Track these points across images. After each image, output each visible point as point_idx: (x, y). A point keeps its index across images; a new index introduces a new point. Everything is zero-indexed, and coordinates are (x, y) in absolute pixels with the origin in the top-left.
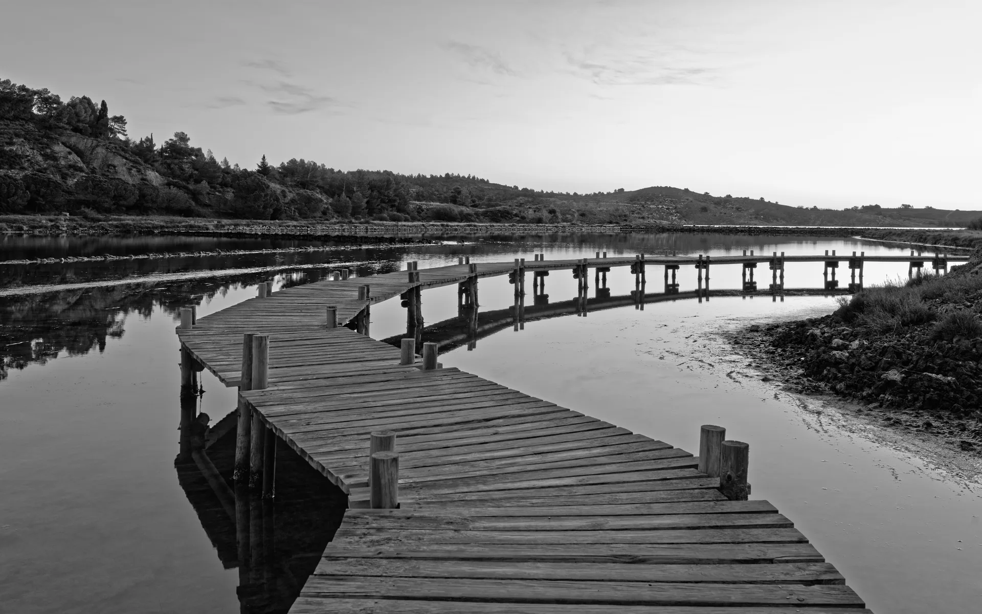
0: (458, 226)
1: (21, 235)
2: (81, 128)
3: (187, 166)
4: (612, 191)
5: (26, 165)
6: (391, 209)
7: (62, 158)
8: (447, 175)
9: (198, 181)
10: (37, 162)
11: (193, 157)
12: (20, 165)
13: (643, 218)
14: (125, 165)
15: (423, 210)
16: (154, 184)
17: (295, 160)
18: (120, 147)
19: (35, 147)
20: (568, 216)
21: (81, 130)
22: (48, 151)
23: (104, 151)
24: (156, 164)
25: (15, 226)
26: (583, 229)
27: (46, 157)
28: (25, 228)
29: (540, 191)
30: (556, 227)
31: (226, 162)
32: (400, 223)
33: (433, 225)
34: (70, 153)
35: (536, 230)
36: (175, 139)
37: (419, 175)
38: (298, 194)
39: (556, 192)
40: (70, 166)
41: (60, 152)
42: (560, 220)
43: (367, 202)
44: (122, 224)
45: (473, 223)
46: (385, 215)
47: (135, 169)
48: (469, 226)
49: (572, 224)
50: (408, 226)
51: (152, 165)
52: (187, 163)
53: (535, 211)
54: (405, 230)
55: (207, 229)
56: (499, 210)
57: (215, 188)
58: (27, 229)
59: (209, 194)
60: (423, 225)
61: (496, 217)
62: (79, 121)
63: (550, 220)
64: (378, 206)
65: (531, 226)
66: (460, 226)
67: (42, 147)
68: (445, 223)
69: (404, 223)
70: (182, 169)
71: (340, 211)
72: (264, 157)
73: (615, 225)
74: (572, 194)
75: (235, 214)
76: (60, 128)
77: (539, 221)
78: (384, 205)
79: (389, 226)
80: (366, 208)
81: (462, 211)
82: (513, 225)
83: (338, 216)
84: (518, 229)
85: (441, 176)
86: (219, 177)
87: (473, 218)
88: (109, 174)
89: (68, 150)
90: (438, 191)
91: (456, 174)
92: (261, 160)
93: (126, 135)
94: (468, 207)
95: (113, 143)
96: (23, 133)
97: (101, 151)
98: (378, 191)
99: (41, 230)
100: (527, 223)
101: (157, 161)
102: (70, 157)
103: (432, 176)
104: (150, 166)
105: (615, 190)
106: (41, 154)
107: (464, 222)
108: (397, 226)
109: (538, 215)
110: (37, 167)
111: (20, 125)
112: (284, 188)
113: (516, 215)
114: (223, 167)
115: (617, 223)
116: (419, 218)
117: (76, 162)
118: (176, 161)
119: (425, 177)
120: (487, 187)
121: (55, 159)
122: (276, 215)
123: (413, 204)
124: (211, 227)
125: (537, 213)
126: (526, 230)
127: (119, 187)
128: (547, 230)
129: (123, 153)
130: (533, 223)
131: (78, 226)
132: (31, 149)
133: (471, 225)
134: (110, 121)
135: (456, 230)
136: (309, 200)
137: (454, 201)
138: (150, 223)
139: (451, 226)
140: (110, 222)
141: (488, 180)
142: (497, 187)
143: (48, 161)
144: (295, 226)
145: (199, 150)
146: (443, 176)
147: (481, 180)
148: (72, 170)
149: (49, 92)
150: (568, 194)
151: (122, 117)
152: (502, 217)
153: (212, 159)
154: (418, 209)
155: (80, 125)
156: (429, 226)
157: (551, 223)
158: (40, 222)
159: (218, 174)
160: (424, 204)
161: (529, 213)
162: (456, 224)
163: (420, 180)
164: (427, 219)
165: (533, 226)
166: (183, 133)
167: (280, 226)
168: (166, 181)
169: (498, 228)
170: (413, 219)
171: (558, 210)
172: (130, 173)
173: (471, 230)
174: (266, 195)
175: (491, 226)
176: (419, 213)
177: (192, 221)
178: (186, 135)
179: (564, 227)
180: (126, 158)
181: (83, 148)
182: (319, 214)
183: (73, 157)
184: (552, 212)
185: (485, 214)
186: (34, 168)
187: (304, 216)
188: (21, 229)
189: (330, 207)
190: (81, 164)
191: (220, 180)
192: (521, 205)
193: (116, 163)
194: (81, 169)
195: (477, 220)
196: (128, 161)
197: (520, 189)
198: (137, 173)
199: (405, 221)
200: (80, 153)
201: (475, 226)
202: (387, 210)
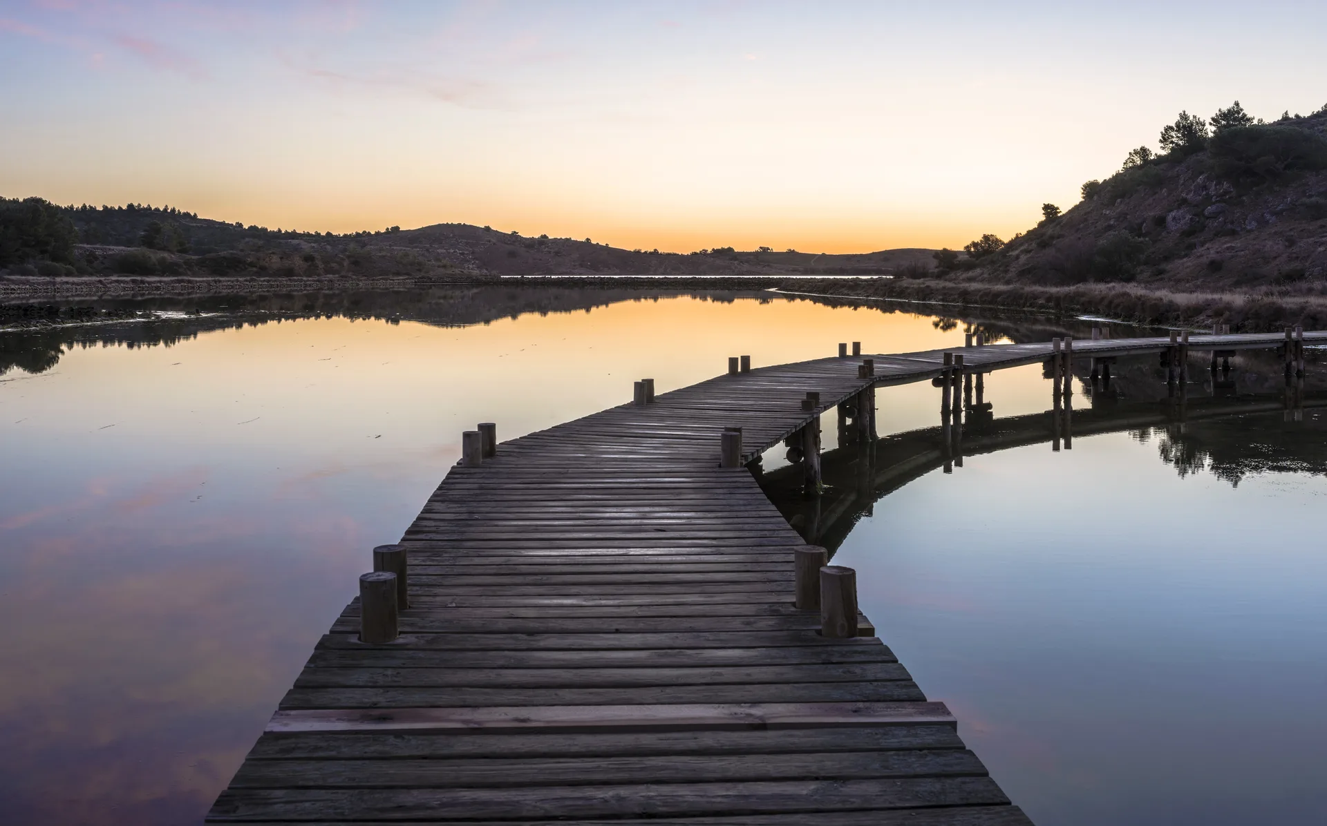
0: (160, 282)
4: (383, 231)
6: (40, 256)
8: (131, 206)
13: (444, 266)
15: (96, 258)
20: (334, 265)
26: (361, 284)
29: (276, 230)
30: (318, 281)
32: (58, 279)
33: (117, 281)
35: (290, 286)
37: (84, 206)
42: (322, 272)
45: (186, 278)
46: (31, 266)
48: (179, 281)
49: (342, 277)
50: (73, 283)
53: (281, 258)
54: (68, 290)
56: (224, 257)
60: (100, 282)
61: (220, 267)
63: (306, 272)
64: (17, 250)
65: (279, 281)
66: (164, 282)
68: (139, 278)
69: (65, 279)
73: (407, 277)
74: (323, 234)
77: (289, 273)
78: (27, 250)
79: (39, 284)
81: (164, 258)
82: (252, 280)
84: (261, 285)
85: (120, 208)
87: (183, 270)
90: (115, 229)
94: (172, 252)
98: (17, 228)
100: (272, 276)
103: (105, 208)
105: (388, 229)
107: (169, 275)
108: (54, 284)
109: (287, 263)
113: (252, 265)
115: (407, 274)
116: (91, 270)
119: (95, 209)
120: (196, 224)
123: (81, 248)
125: (284, 261)
126: (272, 286)
128: (306, 286)
130: (280, 276)
133: (182, 281)
135: (158, 288)
137: (149, 242)
139: (149, 283)
141: (195, 215)
146: (124, 207)
147: (184, 213)
150: (318, 234)
152: (230, 267)
154: (88, 256)
156: (111, 283)
157: (309, 276)
160: (98, 249)
161: (273, 261)
162: (156, 278)
163: (87, 213)
164: (107, 271)
165: (284, 279)
169: (227, 284)
170: (81, 273)
171: (316, 255)
173: (184, 288)
175: (215, 282)
176: (90, 262)
179: (330, 281)
184: (309, 259)
185: (201, 263)
192: (256, 249)
195: (189, 273)
197: (246, 227)
199: (67, 275)
201: (189, 282)
202: (34, 257)
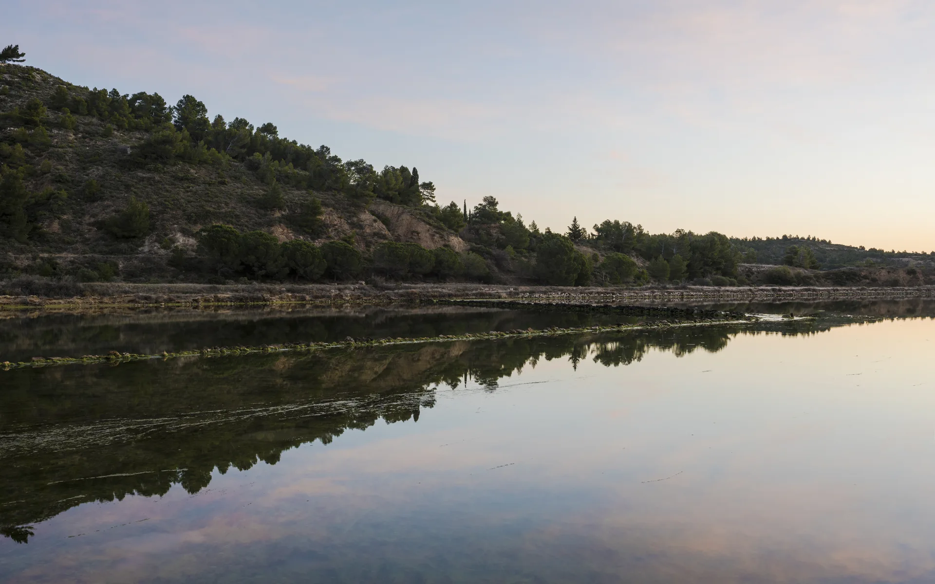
0: (793, 290)
1: (303, 306)
2: (391, 196)
3: (495, 231)
5: (332, 234)
6: (715, 272)
7: (367, 226)
8: (785, 237)
9: (502, 246)
10: (343, 230)
11: (503, 222)
12: (326, 234)
14: (429, 231)
15: (753, 273)
16: (457, 250)
17: (610, 222)
18: (425, 213)
19: (343, 216)
21: (392, 198)
22: (355, 219)
23: (408, 217)
24: (461, 230)
25: (298, 296)
27: (353, 225)
28: (308, 298)
29: (890, 251)
30: (917, 290)
31: (534, 225)
32: (723, 288)
33: (762, 290)
34: (375, 221)
35: (893, 294)
36: (484, 203)
37: (754, 238)
38: (608, 257)
39: (909, 251)
40: (375, 234)
41: (366, 220)
42: (922, 283)
43: (688, 266)
44: (407, 293)
45: (812, 287)
46: (707, 279)
47: (438, 235)
48: (806, 290)
50: (732, 291)
51: (456, 231)
52: (495, 227)
53: (889, 272)
54: (728, 296)
55: (500, 297)
56: (843, 272)
57: (521, 253)
58: (310, 299)
59: (513, 259)
60: (750, 290)
61: (840, 279)
62: (389, 189)
63: (908, 283)
64: (700, 269)
65: (885, 290)
66: (796, 290)
67: (349, 216)
68: (777, 288)
69: (728, 288)
70: (490, 235)
71: (657, 275)
72: (575, 219)
75: (536, 280)
76: (366, 196)
77: (895, 283)
78: (707, 268)
79: (709, 291)
80: (687, 272)
81: (799, 274)
82: (863, 289)
83: (655, 281)
84: (870, 293)
85: (778, 238)
86: (525, 241)
87: (812, 281)
88: (412, 241)
89: (374, 217)
90: (774, 254)
91: (794, 236)
92: (572, 223)
93: (434, 201)
94: (806, 268)
95: (419, 209)
96: (333, 202)
97: (406, 217)
98: (701, 253)
99: (323, 300)
100: (879, 286)
101: (462, 226)
102: (376, 225)
103: (768, 238)
104: (453, 231)
106: (348, 223)
107: (802, 286)
108: (720, 291)
109: (893, 276)
110: (342, 236)
111: (333, 195)
112: (596, 252)
113: (865, 277)
114: (531, 231)
116: (748, 282)
117: (381, 230)
118: (485, 226)
119: (761, 239)
120: (829, 248)
121: (361, 227)
122: (581, 280)
123: (742, 266)
124: (504, 295)
125: (892, 274)
126: (879, 294)
127: (416, 253)
128: (907, 293)
129: (427, 219)
130: (887, 286)
131: (362, 296)
132: (338, 217)
133: (809, 290)
134: (420, 188)
135: (791, 295)
136: (620, 263)
137: (790, 262)
138: (437, 292)
139: (785, 291)
140: (396, 291)
141: (830, 241)
142: (840, 248)
143: (355, 230)
144: (598, 293)
145: (509, 214)
146: (781, 238)
147: (822, 241)
148: (376, 238)
149: (365, 162)
150: (924, 254)
151: (431, 183)
152: (847, 279)
153: (520, 223)
154: (747, 272)
155: (390, 192)
156: (757, 291)
157: (910, 286)
158: (329, 291)
159: (524, 238)
160: (754, 266)
161: (882, 274)
162: (791, 288)
163: (754, 243)
164: (759, 282)
165: (889, 289)
166: (492, 197)
167: (581, 293)
168: (469, 247)
169: (843, 292)
170: (741, 283)
171: (918, 270)
172: (433, 239)
173: (809, 295)
174: (569, 259)
175: (834, 290)
176: (748, 276)
177: (486, 289)
178: (495, 199)
179: (929, 290)
180: (430, 224)
181: (390, 216)
182: (631, 279)
183: (379, 225)
184: (912, 272)
185: (827, 277)
186: (339, 237)
187: (614, 282)
188: (303, 299)
189: (645, 271)
190: (386, 232)
191: (527, 244)
192: (871, 265)
193: (419, 229)
194: (384, 237)
195: (817, 283)
196: (431, 227)
197: (867, 249)
198: (440, 239)
199: (729, 285)
200: (386, 221)
201: (814, 290)
202: (711, 273)
